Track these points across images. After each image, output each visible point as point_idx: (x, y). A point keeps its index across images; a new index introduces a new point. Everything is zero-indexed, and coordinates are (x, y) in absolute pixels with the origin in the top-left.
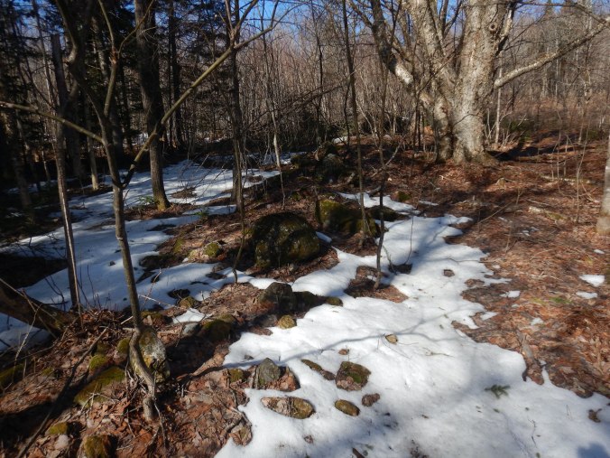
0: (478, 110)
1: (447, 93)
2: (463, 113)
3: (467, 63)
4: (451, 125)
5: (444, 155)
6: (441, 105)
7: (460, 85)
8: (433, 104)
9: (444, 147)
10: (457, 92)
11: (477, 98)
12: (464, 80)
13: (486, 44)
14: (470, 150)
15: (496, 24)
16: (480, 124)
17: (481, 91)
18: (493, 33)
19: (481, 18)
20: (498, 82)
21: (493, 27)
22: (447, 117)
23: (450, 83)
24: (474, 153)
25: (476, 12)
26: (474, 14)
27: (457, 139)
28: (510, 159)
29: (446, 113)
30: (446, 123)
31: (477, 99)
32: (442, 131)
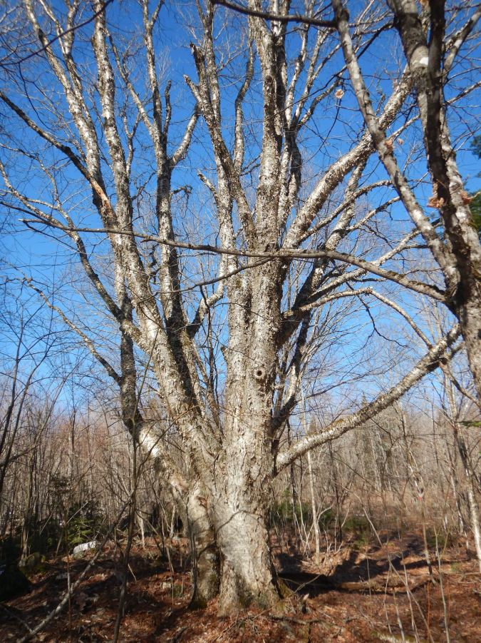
0: (255, 504)
1: (206, 473)
2: (230, 509)
3: (230, 427)
4: (214, 531)
5: (204, 589)
6: (197, 492)
7: (223, 459)
8: (186, 492)
9: (204, 572)
10: (218, 471)
11: (250, 483)
12: (228, 452)
13: (255, 399)
14: (248, 581)
15: (263, 370)
16: (260, 528)
17: (255, 470)
18: (260, 382)
19: (245, 364)
20: (282, 458)
21: (259, 373)
22: (207, 515)
23: (206, 456)
24: (255, 585)
25: (237, 357)
26: (236, 359)
27: (224, 558)
28: (333, 588)
29: (205, 506)
30: (206, 526)
31: (251, 485)
32: (200, 540)
